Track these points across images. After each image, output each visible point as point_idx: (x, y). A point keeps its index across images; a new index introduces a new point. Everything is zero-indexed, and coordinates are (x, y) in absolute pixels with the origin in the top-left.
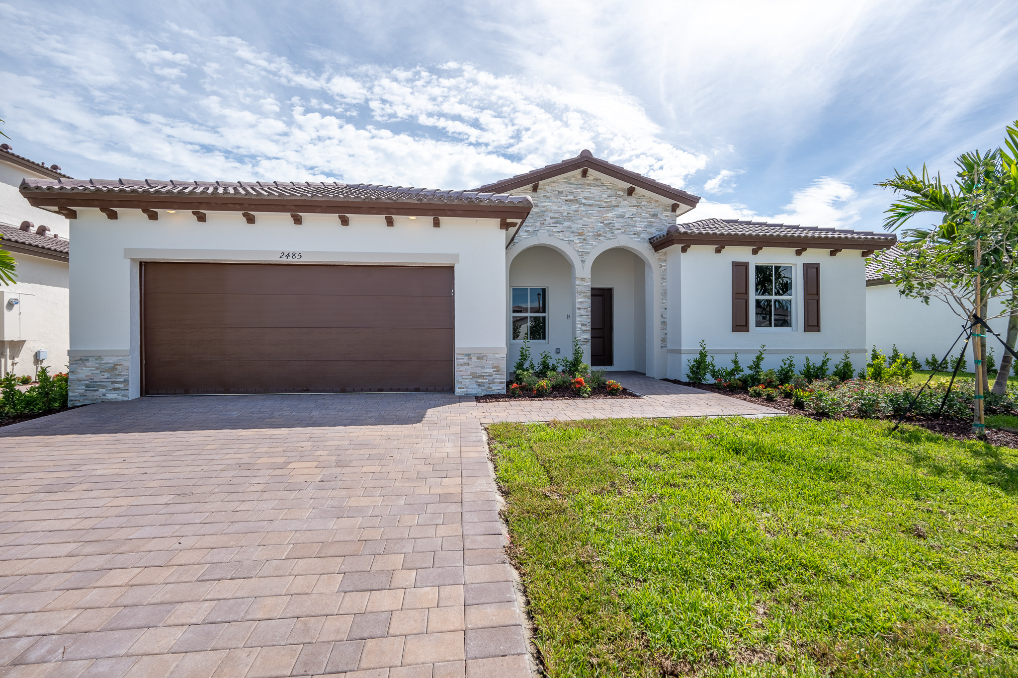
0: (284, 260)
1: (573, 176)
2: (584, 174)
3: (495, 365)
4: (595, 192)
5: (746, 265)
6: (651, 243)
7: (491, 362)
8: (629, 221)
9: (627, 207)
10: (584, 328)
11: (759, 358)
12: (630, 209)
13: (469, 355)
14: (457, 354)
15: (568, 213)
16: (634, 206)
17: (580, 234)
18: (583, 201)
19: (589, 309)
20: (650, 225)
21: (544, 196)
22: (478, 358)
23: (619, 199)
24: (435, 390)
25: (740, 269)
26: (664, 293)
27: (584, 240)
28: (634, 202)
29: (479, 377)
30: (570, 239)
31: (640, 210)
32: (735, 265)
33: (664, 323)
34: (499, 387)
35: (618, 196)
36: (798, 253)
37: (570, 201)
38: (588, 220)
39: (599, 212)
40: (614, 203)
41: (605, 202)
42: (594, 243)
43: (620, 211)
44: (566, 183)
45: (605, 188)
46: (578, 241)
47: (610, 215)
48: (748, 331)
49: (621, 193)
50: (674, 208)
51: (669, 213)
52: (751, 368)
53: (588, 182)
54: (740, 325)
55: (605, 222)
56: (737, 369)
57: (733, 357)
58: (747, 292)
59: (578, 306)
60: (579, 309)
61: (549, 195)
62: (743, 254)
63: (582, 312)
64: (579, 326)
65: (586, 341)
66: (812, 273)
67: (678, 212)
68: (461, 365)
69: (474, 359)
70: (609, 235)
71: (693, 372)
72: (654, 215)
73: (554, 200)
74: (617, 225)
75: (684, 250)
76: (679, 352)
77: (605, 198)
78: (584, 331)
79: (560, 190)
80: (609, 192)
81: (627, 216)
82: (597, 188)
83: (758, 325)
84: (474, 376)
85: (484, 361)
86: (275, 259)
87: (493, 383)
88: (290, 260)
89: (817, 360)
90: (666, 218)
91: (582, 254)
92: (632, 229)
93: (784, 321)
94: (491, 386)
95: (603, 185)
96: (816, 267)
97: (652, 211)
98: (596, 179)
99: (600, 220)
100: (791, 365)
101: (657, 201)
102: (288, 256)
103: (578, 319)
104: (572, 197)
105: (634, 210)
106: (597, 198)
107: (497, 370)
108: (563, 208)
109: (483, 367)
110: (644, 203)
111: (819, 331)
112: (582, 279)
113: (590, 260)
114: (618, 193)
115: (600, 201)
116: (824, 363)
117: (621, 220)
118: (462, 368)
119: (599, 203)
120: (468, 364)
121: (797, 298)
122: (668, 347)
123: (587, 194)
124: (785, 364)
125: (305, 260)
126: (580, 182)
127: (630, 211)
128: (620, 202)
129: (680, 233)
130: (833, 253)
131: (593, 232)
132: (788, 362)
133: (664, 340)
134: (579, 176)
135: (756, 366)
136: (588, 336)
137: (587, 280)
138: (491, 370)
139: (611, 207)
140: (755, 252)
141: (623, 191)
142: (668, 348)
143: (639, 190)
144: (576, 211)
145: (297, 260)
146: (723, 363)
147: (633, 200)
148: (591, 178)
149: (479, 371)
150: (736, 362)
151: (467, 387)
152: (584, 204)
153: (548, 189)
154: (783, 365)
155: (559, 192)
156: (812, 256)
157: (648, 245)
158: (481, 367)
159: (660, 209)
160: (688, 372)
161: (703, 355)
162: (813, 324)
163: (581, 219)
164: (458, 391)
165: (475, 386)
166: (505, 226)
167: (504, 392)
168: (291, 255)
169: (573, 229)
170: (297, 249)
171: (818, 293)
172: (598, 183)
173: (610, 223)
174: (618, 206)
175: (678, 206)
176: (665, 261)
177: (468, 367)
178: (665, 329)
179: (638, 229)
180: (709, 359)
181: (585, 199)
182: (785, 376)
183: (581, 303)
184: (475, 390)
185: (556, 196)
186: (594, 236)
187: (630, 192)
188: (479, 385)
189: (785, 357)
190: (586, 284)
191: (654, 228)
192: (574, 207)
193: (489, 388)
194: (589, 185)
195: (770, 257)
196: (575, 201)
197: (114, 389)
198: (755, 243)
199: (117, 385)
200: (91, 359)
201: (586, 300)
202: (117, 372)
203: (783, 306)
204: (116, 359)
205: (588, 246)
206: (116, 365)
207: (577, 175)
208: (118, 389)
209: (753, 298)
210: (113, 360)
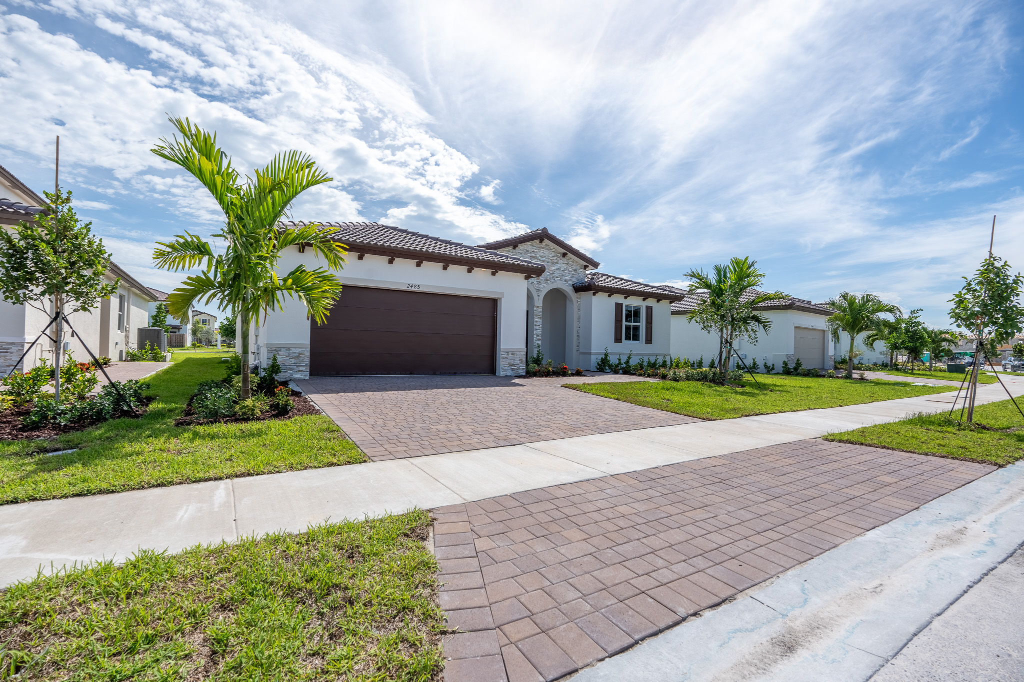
0: (410, 289)
1: (535, 243)
2: (541, 242)
3: (521, 358)
4: (547, 253)
5: (621, 305)
6: (574, 287)
7: (518, 357)
8: (562, 272)
9: (561, 264)
10: (538, 337)
11: (629, 358)
12: (563, 265)
13: (508, 352)
14: (502, 352)
16: (566, 264)
18: (540, 258)
19: (541, 326)
20: (573, 276)
21: (519, 252)
22: (512, 354)
23: (558, 259)
24: (485, 373)
25: (619, 306)
26: (579, 318)
27: (539, 281)
28: (566, 262)
29: (512, 365)
30: (532, 280)
31: (569, 266)
32: (617, 304)
33: (578, 336)
34: (522, 372)
35: (558, 257)
36: (644, 300)
37: (533, 257)
39: (547, 265)
40: (555, 261)
41: (551, 260)
42: (545, 285)
43: (558, 266)
44: (531, 246)
45: (552, 251)
46: (536, 282)
47: (553, 268)
48: (622, 342)
50: (586, 267)
51: (582, 270)
53: (543, 246)
54: (618, 340)
55: (550, 272)
56: (620, 362)
57: (618, 357)
58: (621, 320)
59: (535, 323)
60: (536, 325)
61: (521, 252)
62: (621, 299)
63: (537, 327)
64: (535, 336)
65: (538, 346)
66: (649, 309)
68: (504, 358)
69: (510, 355)
70: (552, 280)
71: (599, 365)
72: (575, 271)
74: (557, 275)
75: (594, 294)
76: (590, 353)
77: (553, 257)
78: (538, 340)
80: (553, 254)
81: (562, 269)
82: (547, 250)
83: (626, 339)
84: (510, 365)
85: (514, 356)
86: (404, 288)
87: (519, 368)
88: (413, 289)
89: (652, 360)
90: (581, 273)
91: (538, 290)
92: (564, 278)
93: (636, 338)
95: (550, 249)
96: (651, 308)
97: (575, 268)
98: (547, 245)
99: (548, 271)
100: (642, 362)
101: (577, 262)
102: (412, 287)
103: (534, 332)
104: (533, 255)
105: (565, 266)
106: (547, 257)
107: (521, 361)
109: (514, 360)
110: (570, 262)
111: (652, 343)
112: (538, 307)
113: (542, 295)
114: (558, 255)
115: (548, 259)
116: (656, 361)
117: (558, 272)
118: (504, 360)
120: (507, 358)
121: (642, 325)
122: (581, 351)
123: (542, 254)
124: (640, 361)
125: (422, 289)
126: (539, 246)
127: (563, 267)
128: (558, 261)
129: (595, 285)
130: (658, 301)
131: (544, 278)
132: (641, 359)
133: (578, 346)
135: (629, 363)
136: (539, 342)
137: (540, 307)
138: (518, 362)
139: (554, 263)
140: (626, 298)
141: (560, 254)
143: (570, 255)
145: (417, 290)
147: (565, 260)
148: (544, 244)
149: (512, 362)
150: (619, 360)
151: (506, 371)
153: (521, 248)
154: (638, 362)
155: (527, 251)
156: (651, 302)
157: (572, 288)
159: (578, 267)
160: (597, 365)
161: (606, 355)
162: (649, 340)
164: (501, 373)
165: (510, 371)
166: (527, 278)
167: (524, 374)
168: (414, 286)
170: (417, 283)
171: (651, 323)
172: (548, 247)
174: (557, 263)
175: (588, 266)
176: (580, 299)
177: (507, 360)
178: (579, 340)
179: (567, 278)
182: (641, 366)
183: (537, 322)
184: (510, 373)
186: (545, 280)
187: (564, 255)
189: (640, 357)
190: (538, 309)
191: (575, 279)
193: (517, 371)
194: (543, 248)
195: (634, 302)
197: (299, 371)
198: (627, 293)
199: (301, 368)
200: (282, 349)
201: (539, 320)
202: (301, 359)
203: (636, 329)
204: (300, 350)
205: (541, 287)
206: (300, 354)
207: (538, 241)
208: (302, 371)
209: (624, 323)
210: (298, 351)
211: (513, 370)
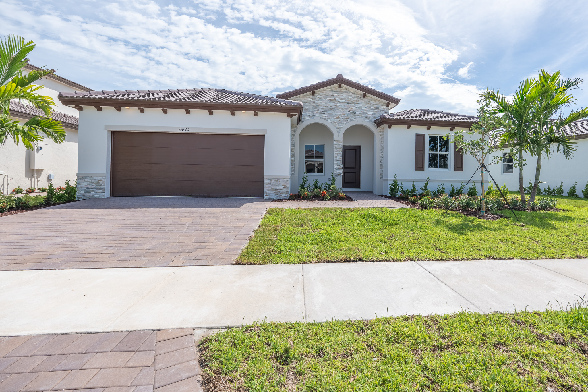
0: (182, 131)
1: (334, 87)
2: (340, 86)
3: (284, 184)
4: (346, 95)
5: (423, 136)
6: (375, 123)
7: (281, 183)
8: (364, 111)
9: (362, 103)
10: (338, 167)
11: (426, 184)
12: (364, 105)
13: (271, 179)
14: (265, 179)
15: (331, 107)
16: (367, 103)
17: (337, 118)
18: (339, 100)
19: (342, 157)
20: (375, 113)
21: (318, 98)
22: (275, 181)
23: (358, 99)
24: (254, 196)
25: (420, 137)
26: (382, 150)
27: (339, 121)
28: (367, 101)
29: (275, 190)
30: (332, 120)
31: (370, 105)
32: (418, 135)
33: (381, 165)
34: (287, 196)
35: (358, 98)
36: (452, 130)
37: (332, 100)
38: (342, 110)
39: (347, 106)
40: (355, 101)
41: (351, 101)
42: (345, 122)
43: (359, 106)
44: (330, 91)
45: (351, 93)
46: (336, 121)
47: (354, 108)
48: (424, 170)
49: (359, 96)
50: (388, 105)
51: (385, 107)
52: (422, 189)
53: (342, 90)
54: (420, 167)
55: (351, 111)
56: (414, 190)
57: (412, 183)
58: (423, 150)
59: (335, 155)
60: (336, 157)
61: (321, 97)
62: (422, 130)
63: (338, 159)
64: (336, 166)
65: (339, 174)
67: (390, 107)
68: (267, 184)
69: (273, 181)
70: (353, 118)
71: (391, 191)
72: (378, 108)
73: (324, 100)
74: (357, 113)
75: (390, 127)
76: (386, 180)
77: (351, 99)
78: (339, 169)
79: (327, 94)
80: (353, 96)
81: (363, 108)
82: (347, 93)
83: (430, 167)
84: (273, 190)
85: (278, 182)
86: (177, 131)
87: (283, 193)
88: (184, 131)
89: (458, 186)
90: (384, 110)
91: (338, 128)
92: (365, 115)
93: (445, 166)
94: (281, 194)
95: (349, 92)
97: (376, 106)
98: (346, 89)
99: (348, 110)
100: (443, 188)
101: (379, 101)
102: (183, 129)
103: (335, 162)
104: (333, 98)
105: (366, 105)
106: (346, 99)
107: (285, 187)
108: (328, 104)
109: (278, 185)
110: (372, 102)
111: (463, 171)
112: (338, 141)
113: (343, 131)
114: (358, 96)
115: (348, 100)
116: (461, 187)
117: (359, 110)
118: (267, 186)
119: (348, 101)
120: (270, 184)
121: (451, 154)
123: (341, 97)
124: (440, 188)
125: (191, 131)
126: (338, 90)
127: (364, 106)
128: (359, 101)
129: (385, 119)
130: (471, 130)
131: (344, 117)
132: (441, 186)
133: (381, 174)
134: (337, 87)
135: (425, 189)
136: (341, 171)
137: (340, 142)
138: (282, 187)
139: (354, 104)
140: (428, 129)
141: (361, 95)
142: (384, 178)
143: (368, 95)
144: (335, 106)
145: (187, 131)
146: (407, 186)
147: (366, 100)
148: (343, 88)
149: (275, 187)
150: (414, 186)
151: (269, 195)
152: (340, 102)
153: (321, 94)
154: (439, 188)
155: (326, 96)
157: (373, 123)
158: (277, 185)
159: (380, 105)
160: (389, 191)
161: (396, 182)
162: (459, 167)
163: (338, 110)
164: (265, 197)
165: (274, 195)
166: (290, 116)
167: (289, 198)
169: (333, 115)
172: (347, 91)
173: (354, 112)
174: (358, 103)
175: (389, 103)
176: (383, 132)
177: (271, 185)
178: (382, 168)
179: (368, 115)
180: (399, 184)
181: (340, 99)
183: (337, 154)
184: (273, 197)
185: (324, 98)
186: (345, 118)
187: (364, 96)
188: (275, 194)
189: (440, 184)
190: (340, 144)
191: (377, 115)
192: (334, 103)
193: (280, 195)
194: (342, 92)
195: (437, 131)
196: (335, 100)
197: (98, 192)
198: (429, 124)
199: (99, 191)
200: (87, 177)
201: (340, 152)
202: (99, 184)
203: (445, 157)
204: (99, 178)
205: (342, 124)
206: (99, 181)
207: (336, 85)
208: (100, 192)
209: (427, 153)
210: (97, 178)
211: (276, 194)
